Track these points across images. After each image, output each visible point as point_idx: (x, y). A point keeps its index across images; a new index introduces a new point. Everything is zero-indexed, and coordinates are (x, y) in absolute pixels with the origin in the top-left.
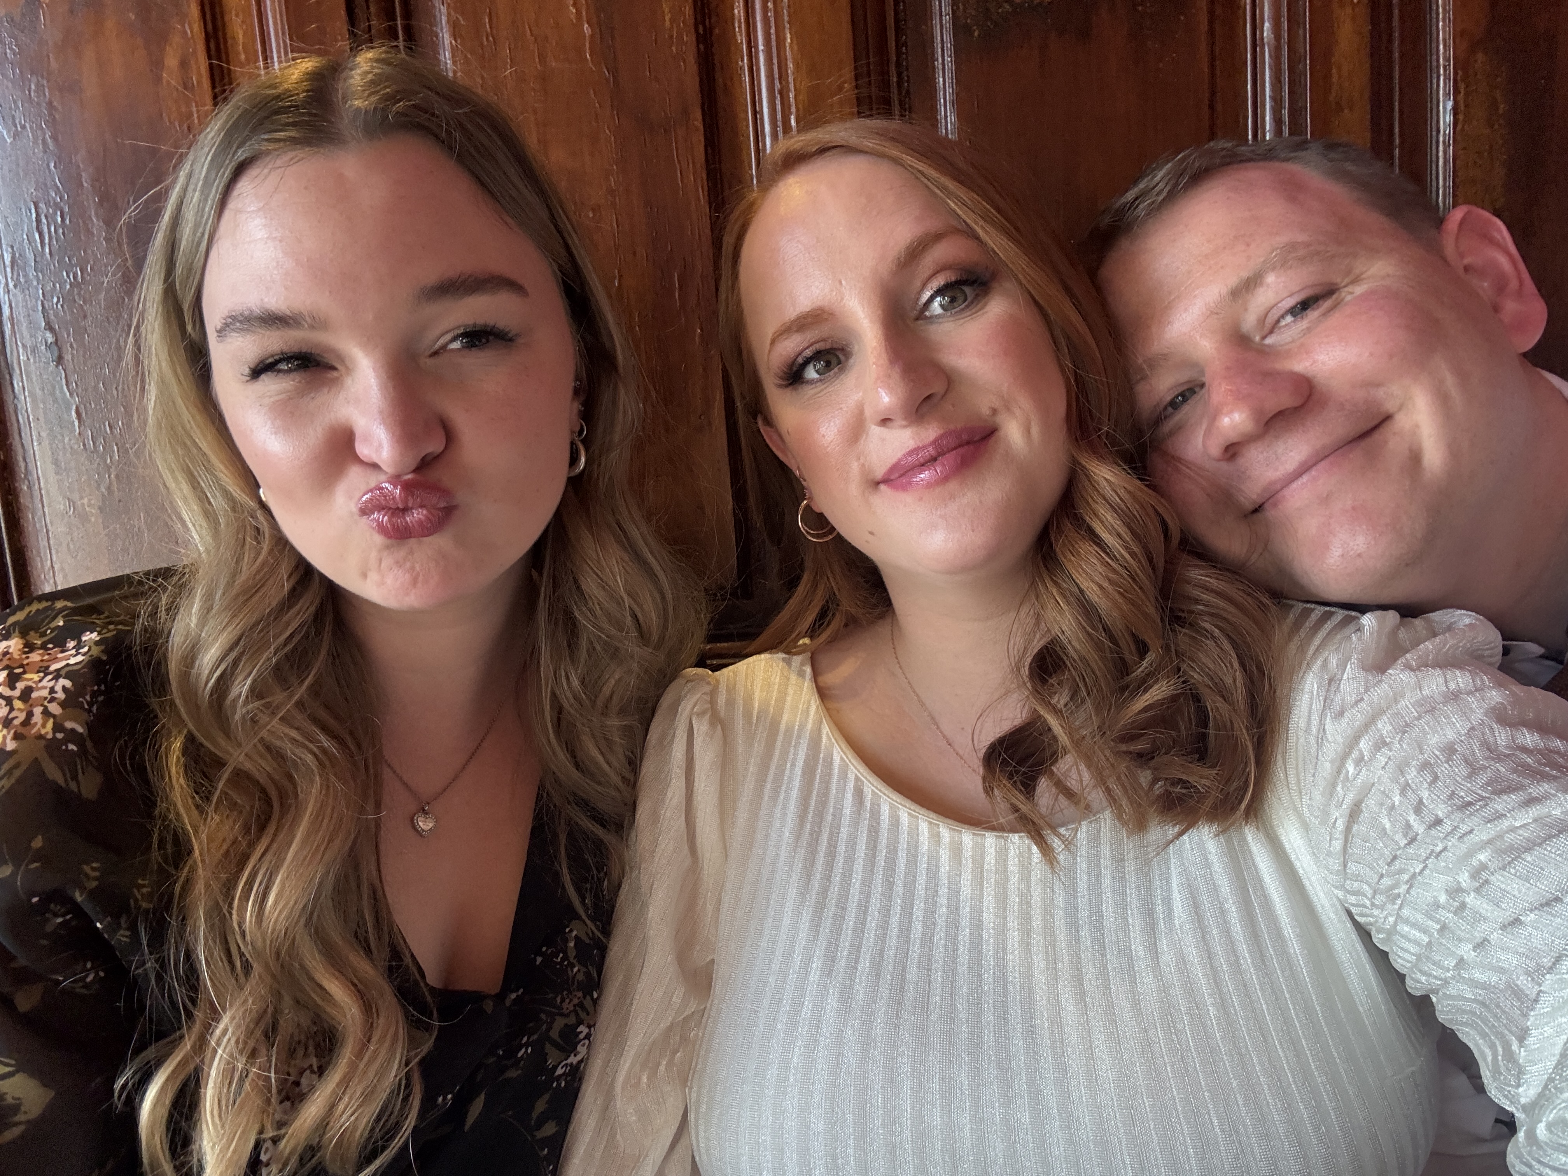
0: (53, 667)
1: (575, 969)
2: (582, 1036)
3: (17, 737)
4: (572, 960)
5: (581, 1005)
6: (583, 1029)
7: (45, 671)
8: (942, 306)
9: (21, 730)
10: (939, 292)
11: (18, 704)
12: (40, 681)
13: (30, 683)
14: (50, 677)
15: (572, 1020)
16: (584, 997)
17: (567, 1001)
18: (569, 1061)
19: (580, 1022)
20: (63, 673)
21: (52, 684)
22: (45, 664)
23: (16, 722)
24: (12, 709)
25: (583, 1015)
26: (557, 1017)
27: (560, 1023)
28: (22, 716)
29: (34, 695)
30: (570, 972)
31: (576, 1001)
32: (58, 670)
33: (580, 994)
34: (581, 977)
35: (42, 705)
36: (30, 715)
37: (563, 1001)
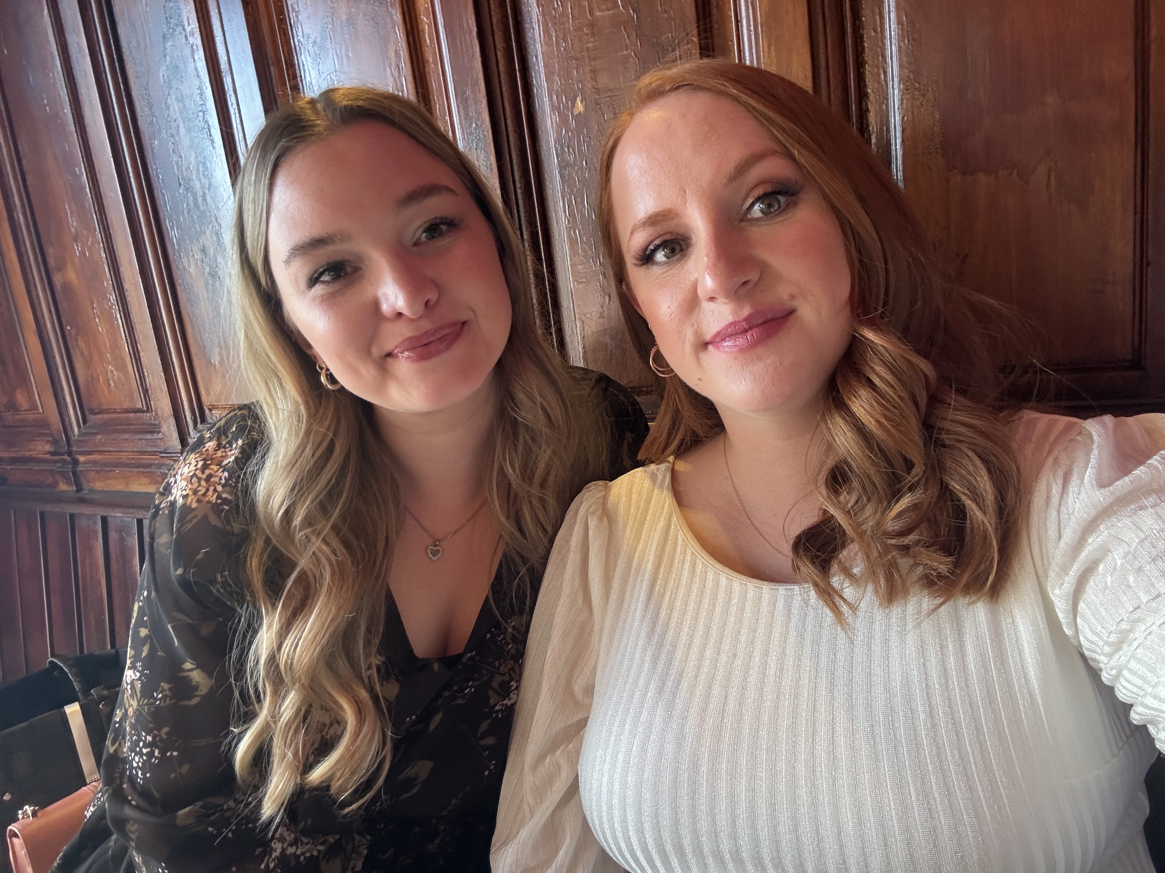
0: (224, 462)
1: (510, 646)
2: (513, 688)
3: (198, 501)
4: (508, 640)
5: (513, 669)
6: (514, 684)
7: (219, 464)
8: (762, 211)
9: (201, 498)
10: (758, 200)
11: (203, 483)
12: (217, 471)
13: (212, 472)
14: (221, 470)
15: (506, 678)
16: (515, 664)
17: (503, 665)
18: (505, 702)
19: (512, 679)
23: (200, 493)
24: (200, 485)
25: (513, 675)
26: (497, 675)
27: (498, 678)
28: (204, 490)
29: (212, 479)
30: (505, 648)
31: (509, 666)
32: (225, 465)
33: (512, 662)
34: (513, 651)
35: (214, 486)
36: (207, 490)
37: (500, 665)
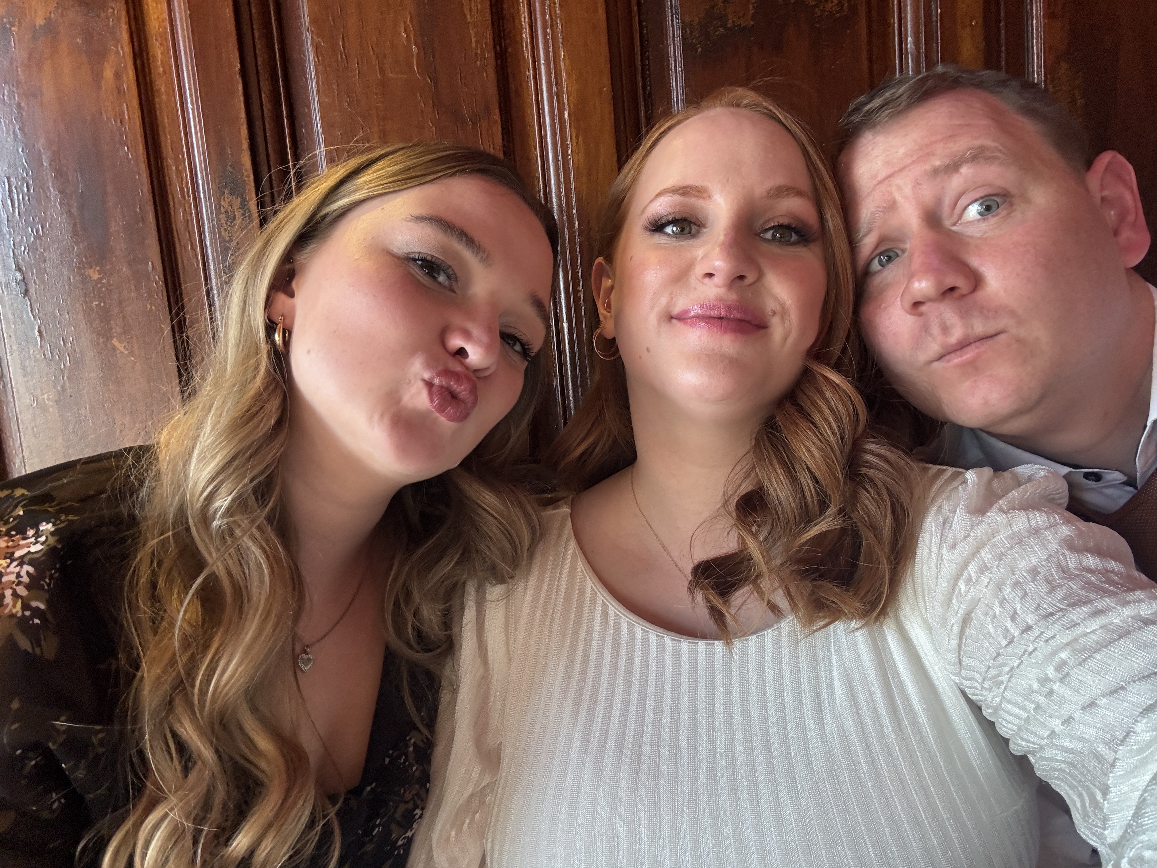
0: (18, 554)
4: (411, 761)
6: (418, 811)
7: (11, 557)
16: (420, 788)
18: (406, 835)
19: (417, 807)
20: (26, 559)
21: (17, 569)
22: (10, 550)
25: (419, 802)
26: (400, 804)
27: (402, 808)
32: (22, 557)
33: (417, 787)
34: (418, 774)
35: (11, 588)
36: (2, 596)
37: (405, 792)
